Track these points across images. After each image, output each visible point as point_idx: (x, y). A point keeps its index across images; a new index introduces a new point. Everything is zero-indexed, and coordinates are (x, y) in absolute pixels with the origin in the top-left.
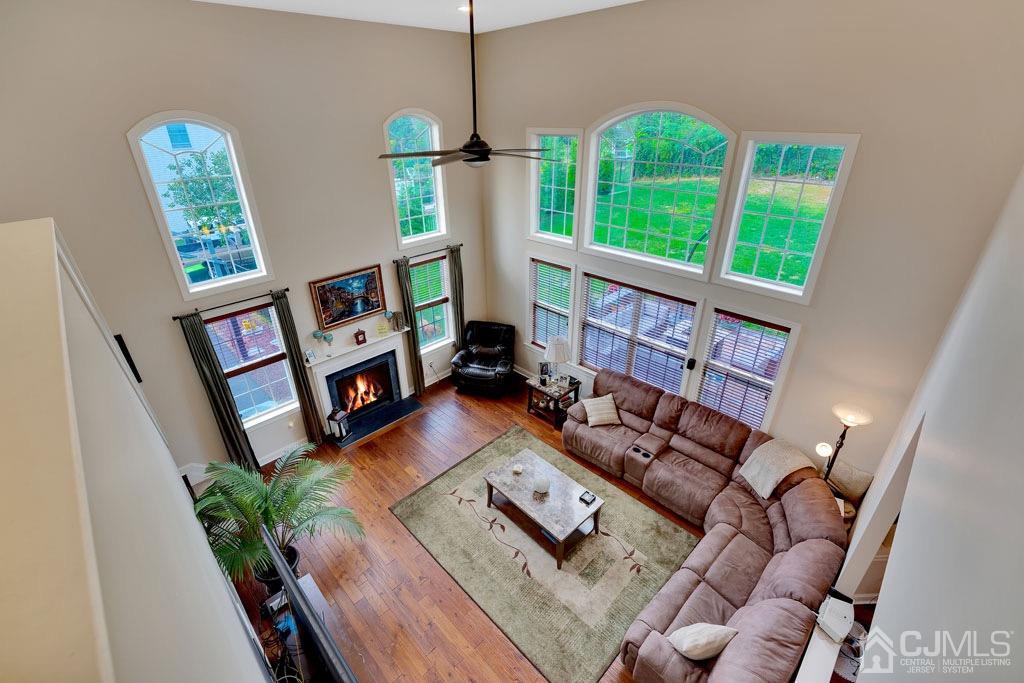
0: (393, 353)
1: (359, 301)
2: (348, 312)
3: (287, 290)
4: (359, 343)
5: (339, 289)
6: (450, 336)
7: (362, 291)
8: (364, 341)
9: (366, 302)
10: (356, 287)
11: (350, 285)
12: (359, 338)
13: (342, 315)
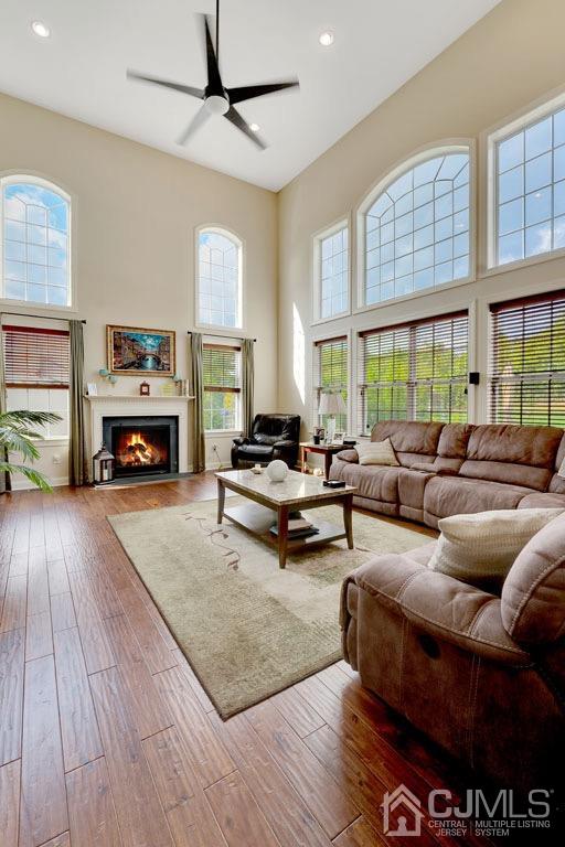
0: (176, 418)
1: (150, 358)
2: (138, 364)
3: (84, 322)
4: (142, 393)
5: (133, 340)
6: (238, 426)
7: (155, 350)
8: (148, 394)
9: (157, 361)
10: (150, 345)
11: (145, 341)
12: (144, 391)
13: (132, 365)
